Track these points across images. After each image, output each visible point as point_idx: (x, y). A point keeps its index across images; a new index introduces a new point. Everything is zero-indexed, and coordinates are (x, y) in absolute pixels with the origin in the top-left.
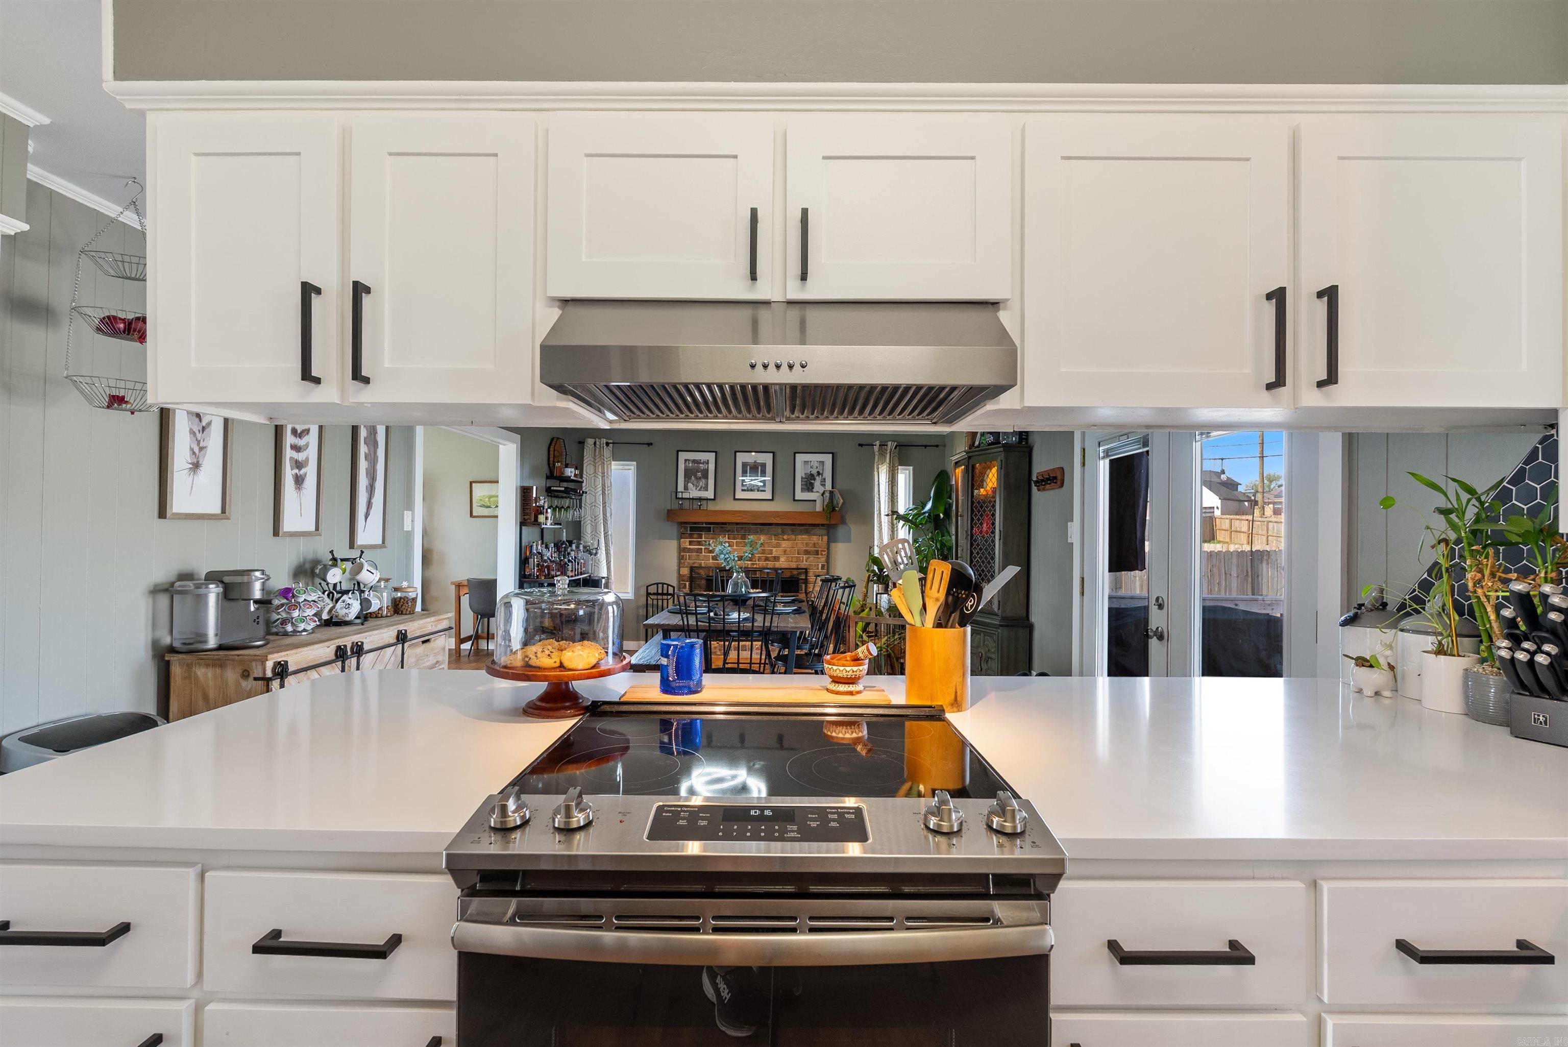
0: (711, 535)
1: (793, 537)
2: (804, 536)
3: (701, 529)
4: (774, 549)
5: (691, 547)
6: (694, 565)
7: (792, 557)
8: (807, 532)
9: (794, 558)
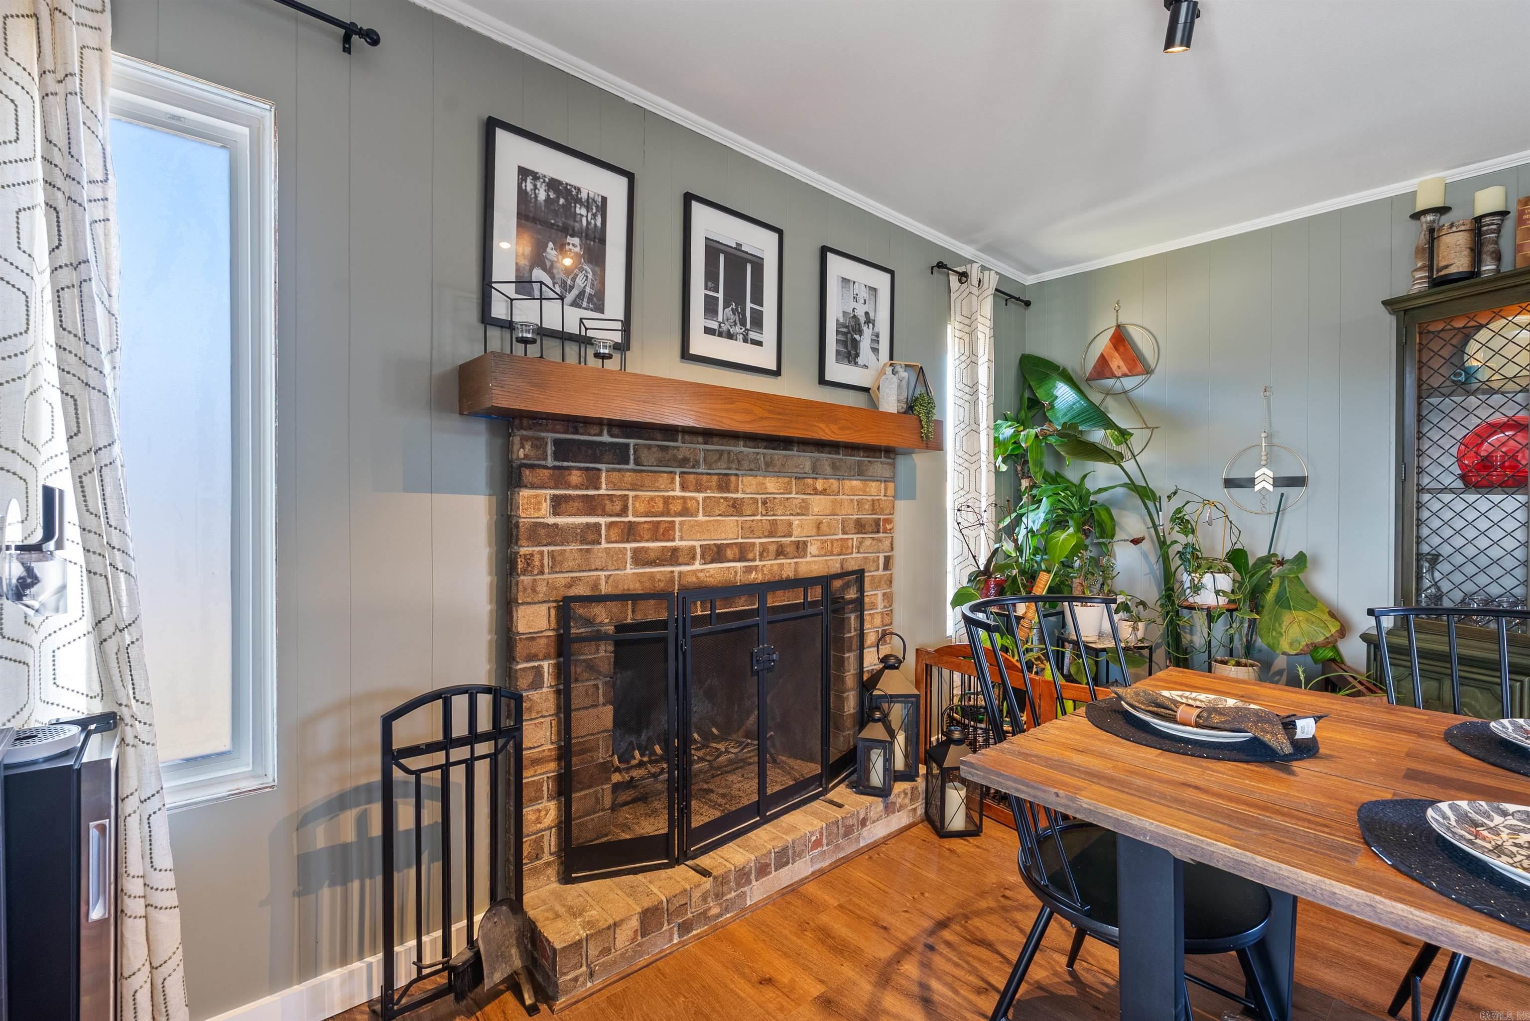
0: (629, 477)
1: (834, 483)
2: (854, 483)
3: (595, 452)
4: (796, 521)
5: (561, 520)
6: (572, 592)
7: (832, 541)
8: (861, 473)
9: (835, 545)
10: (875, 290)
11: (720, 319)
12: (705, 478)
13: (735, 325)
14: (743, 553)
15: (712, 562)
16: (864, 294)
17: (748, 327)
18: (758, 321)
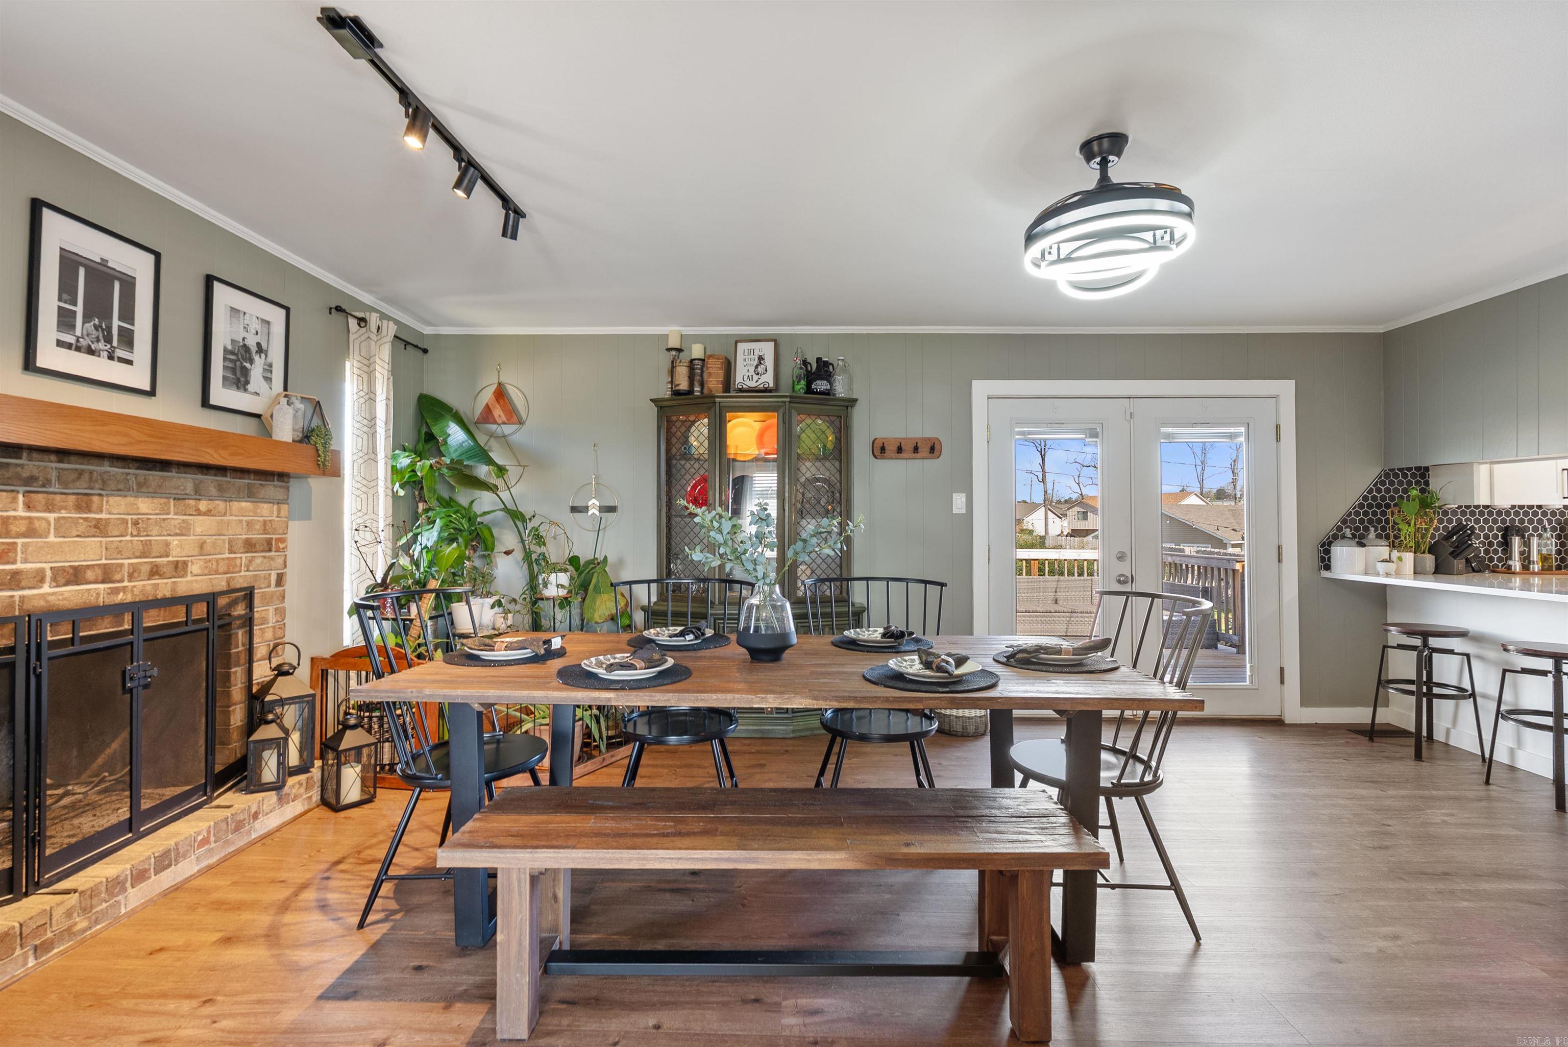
1: (220, 505)
2: (244, 504)
4: (175, 541)
7: (217, 561)
8: (251, 495)
9: (221, 564)
10: (268, 323)
11: (78, 332)
12: (58, 497)
13: (98, 340)
14: (107, 574)
15: (67, 583)
16: (255, 325)
17: (115, 344)
18: (127, 339)
